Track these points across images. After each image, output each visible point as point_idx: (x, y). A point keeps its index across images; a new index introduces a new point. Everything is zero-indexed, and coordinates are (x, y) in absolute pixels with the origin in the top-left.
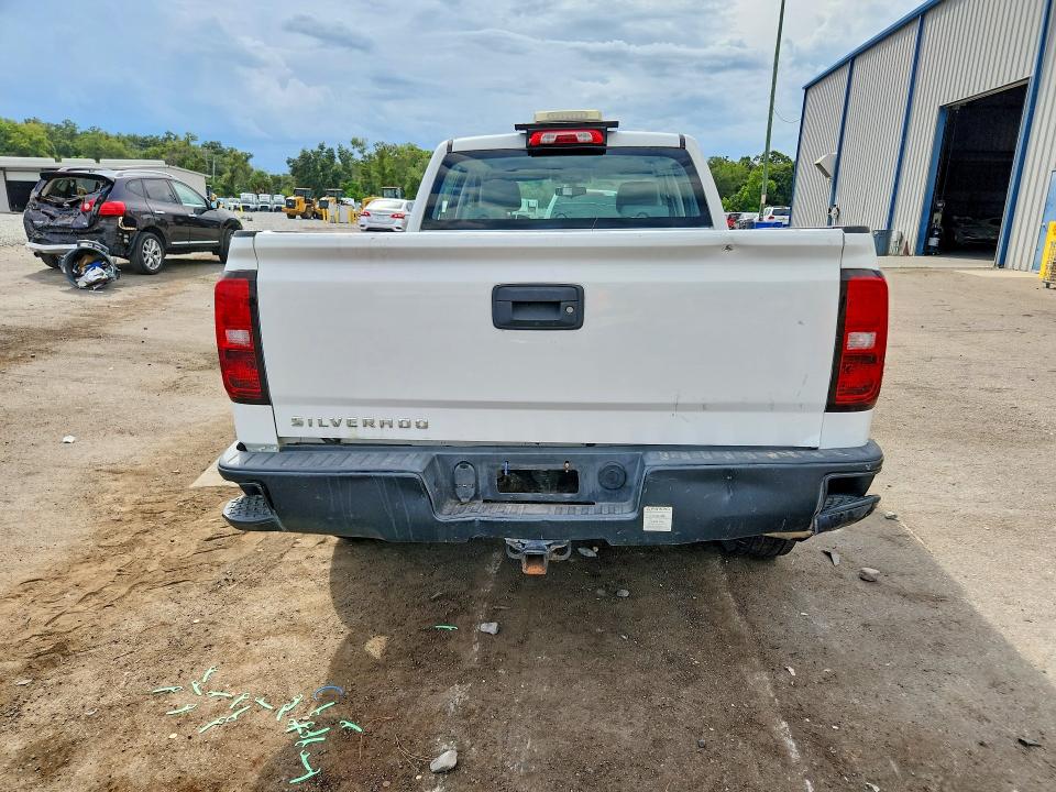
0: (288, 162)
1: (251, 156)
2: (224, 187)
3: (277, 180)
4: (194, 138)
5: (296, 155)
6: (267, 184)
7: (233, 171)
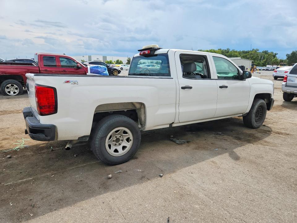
0: (287, 55)
1: (277, 54)
2: (263, 64)
3: (281, 61)
4: (258, 50)
5: (290, 53)
6: (277, 62)
7: (267, 59)
